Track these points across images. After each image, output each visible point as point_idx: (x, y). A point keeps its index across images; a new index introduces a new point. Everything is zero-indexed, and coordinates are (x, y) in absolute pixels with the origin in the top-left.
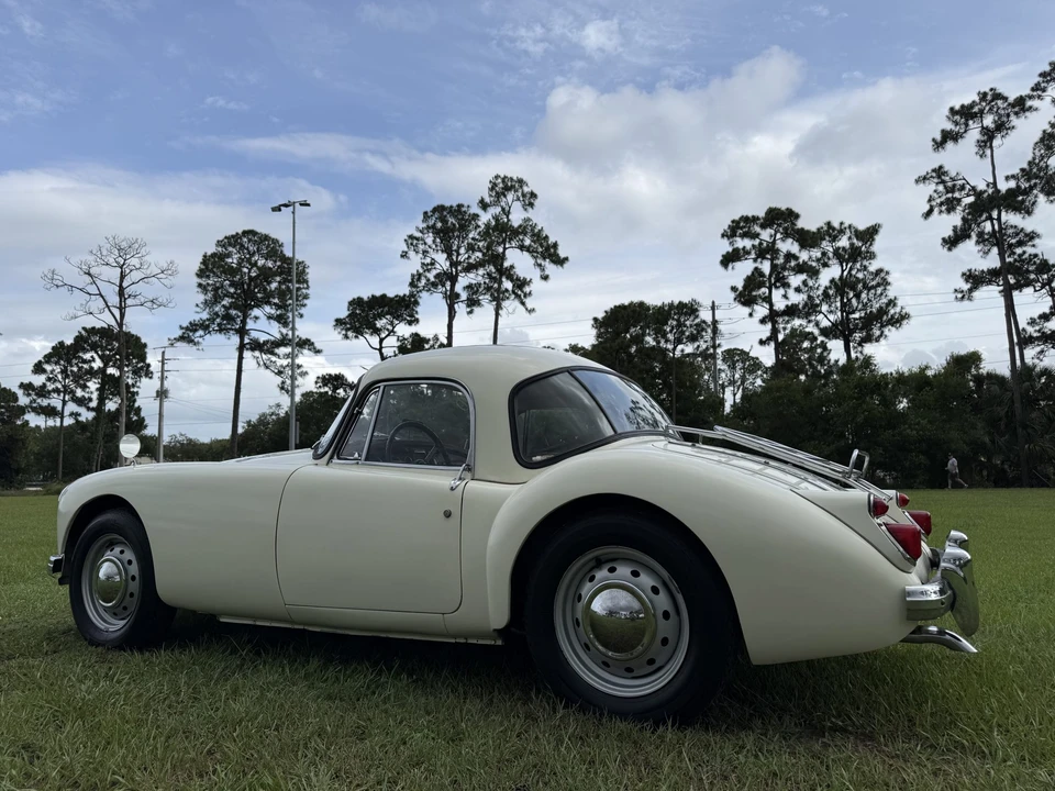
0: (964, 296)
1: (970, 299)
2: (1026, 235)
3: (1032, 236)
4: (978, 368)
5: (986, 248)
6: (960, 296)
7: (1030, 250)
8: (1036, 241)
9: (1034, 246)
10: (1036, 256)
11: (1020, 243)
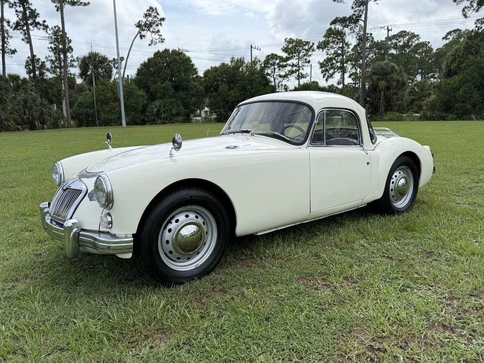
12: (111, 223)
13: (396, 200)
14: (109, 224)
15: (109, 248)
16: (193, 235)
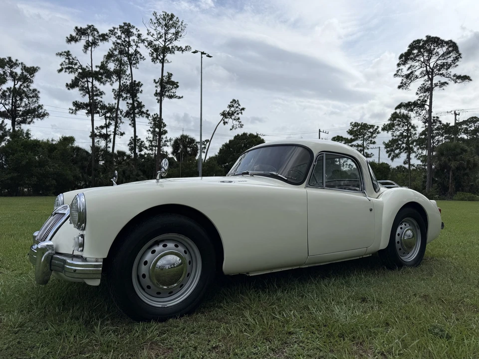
0: (74, 112)
1: (75, 113)
2: (100, 92)
3: (102, 93)
4: (72, 144)
5: (84, 94)
6: (71, 111)
7: (99, 99)
8: (103, 96)
9: (101, 97)
10: (101, 102)
11: (97, 95)
12: (82, 245)
13: (404, 253)
14: (80, 247)
15: (75, 270)
16: (172, 268)
